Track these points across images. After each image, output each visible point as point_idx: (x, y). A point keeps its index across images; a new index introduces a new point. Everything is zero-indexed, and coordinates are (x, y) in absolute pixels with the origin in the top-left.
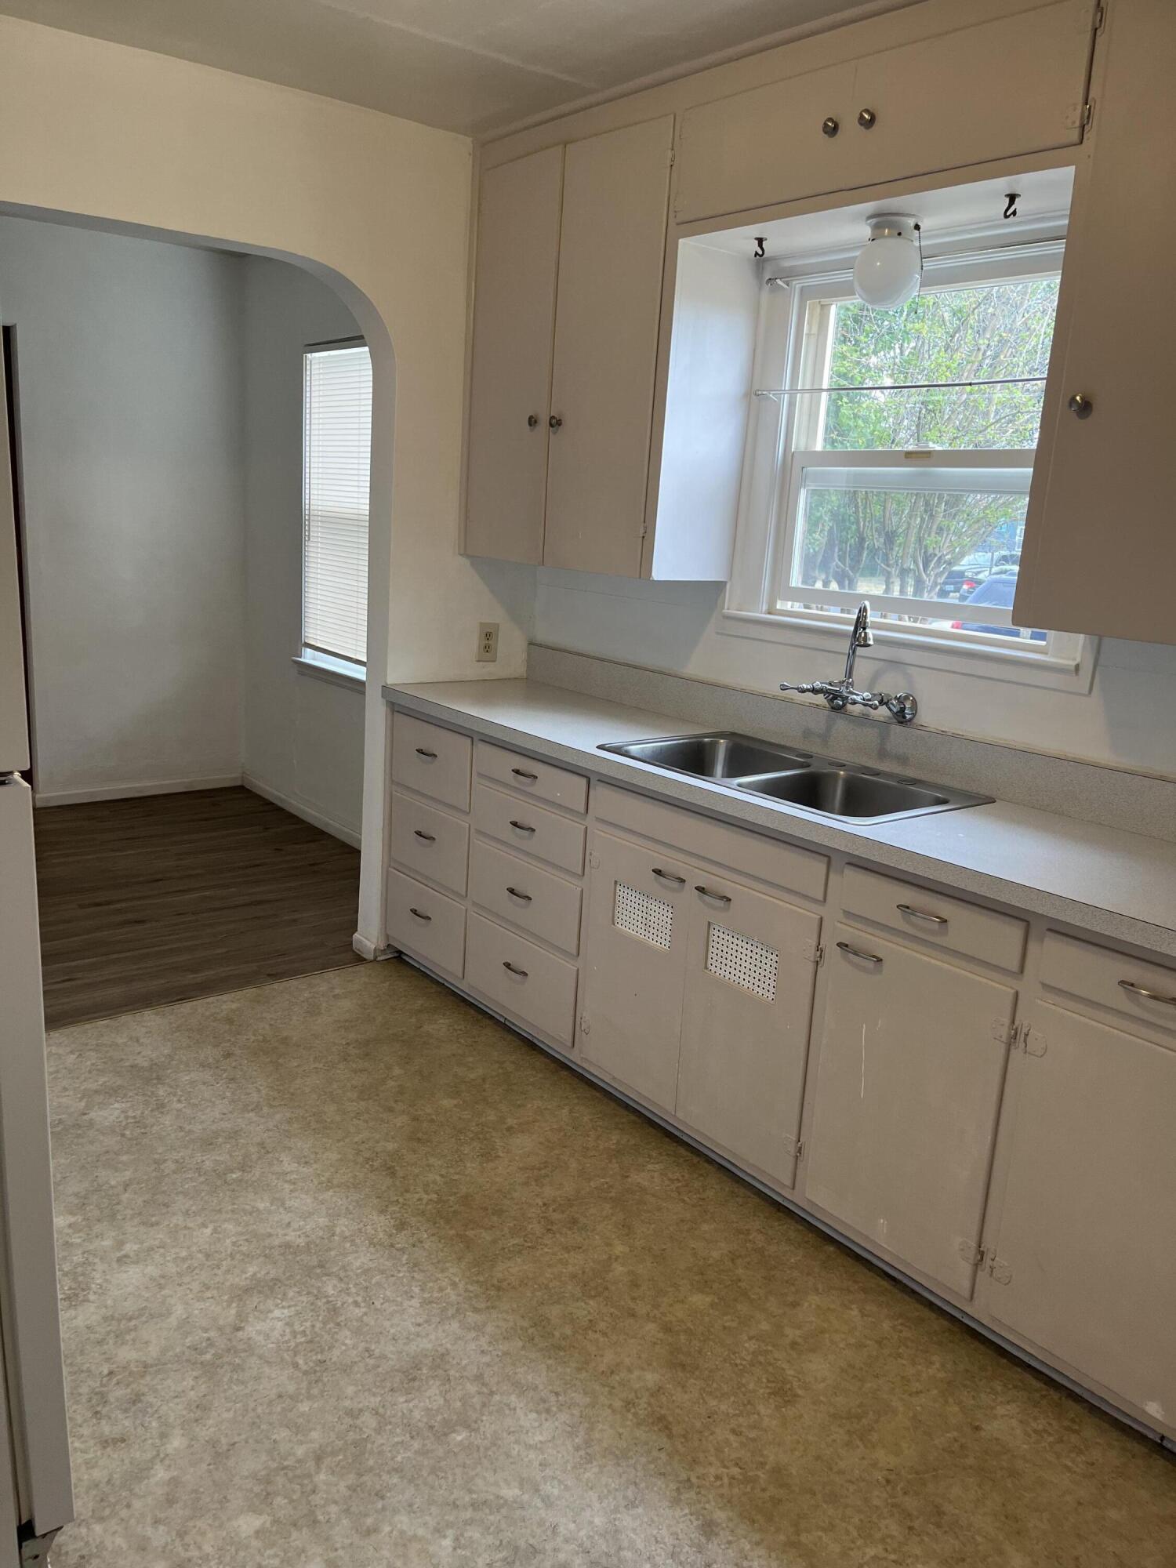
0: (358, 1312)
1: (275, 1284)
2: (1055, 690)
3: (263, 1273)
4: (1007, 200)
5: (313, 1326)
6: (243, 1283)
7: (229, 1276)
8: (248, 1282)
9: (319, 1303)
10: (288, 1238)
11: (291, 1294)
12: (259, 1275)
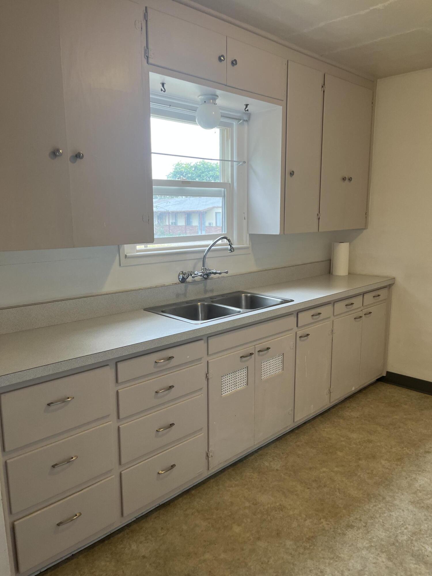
0: (410, 527)
1: (415, 555)
2: (245, 254)
3: (412, 561)
4: (245, 106)
5: (427, 537)
6: (423, 566)
7: (423, 572)
8: (421, 565)
9: (414, 539)
10: (384, 560)
11: (416, 549)
12: (414, 562)
